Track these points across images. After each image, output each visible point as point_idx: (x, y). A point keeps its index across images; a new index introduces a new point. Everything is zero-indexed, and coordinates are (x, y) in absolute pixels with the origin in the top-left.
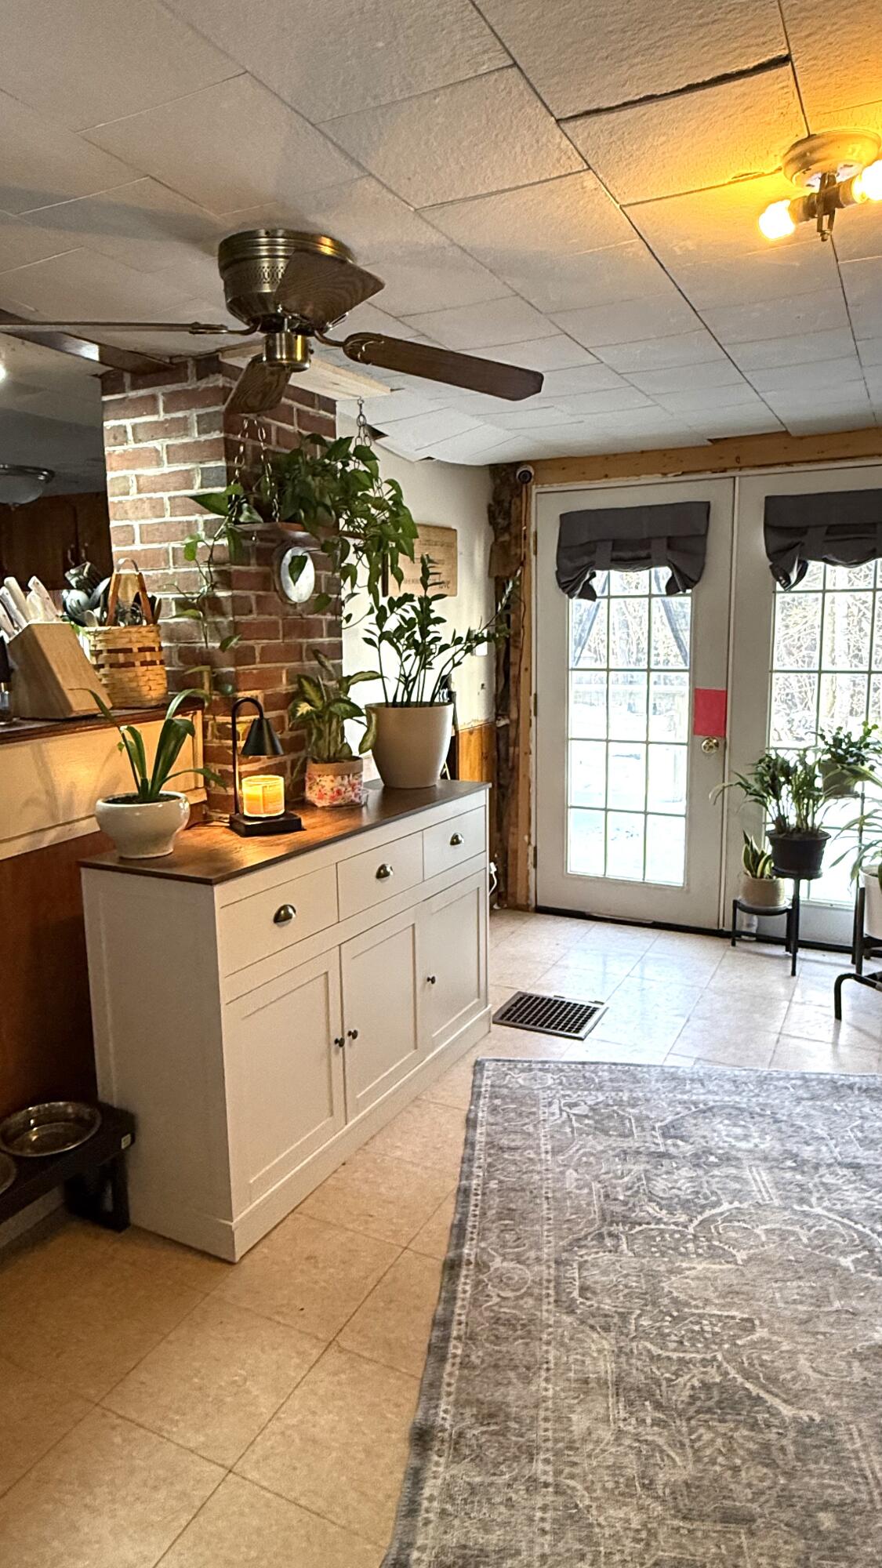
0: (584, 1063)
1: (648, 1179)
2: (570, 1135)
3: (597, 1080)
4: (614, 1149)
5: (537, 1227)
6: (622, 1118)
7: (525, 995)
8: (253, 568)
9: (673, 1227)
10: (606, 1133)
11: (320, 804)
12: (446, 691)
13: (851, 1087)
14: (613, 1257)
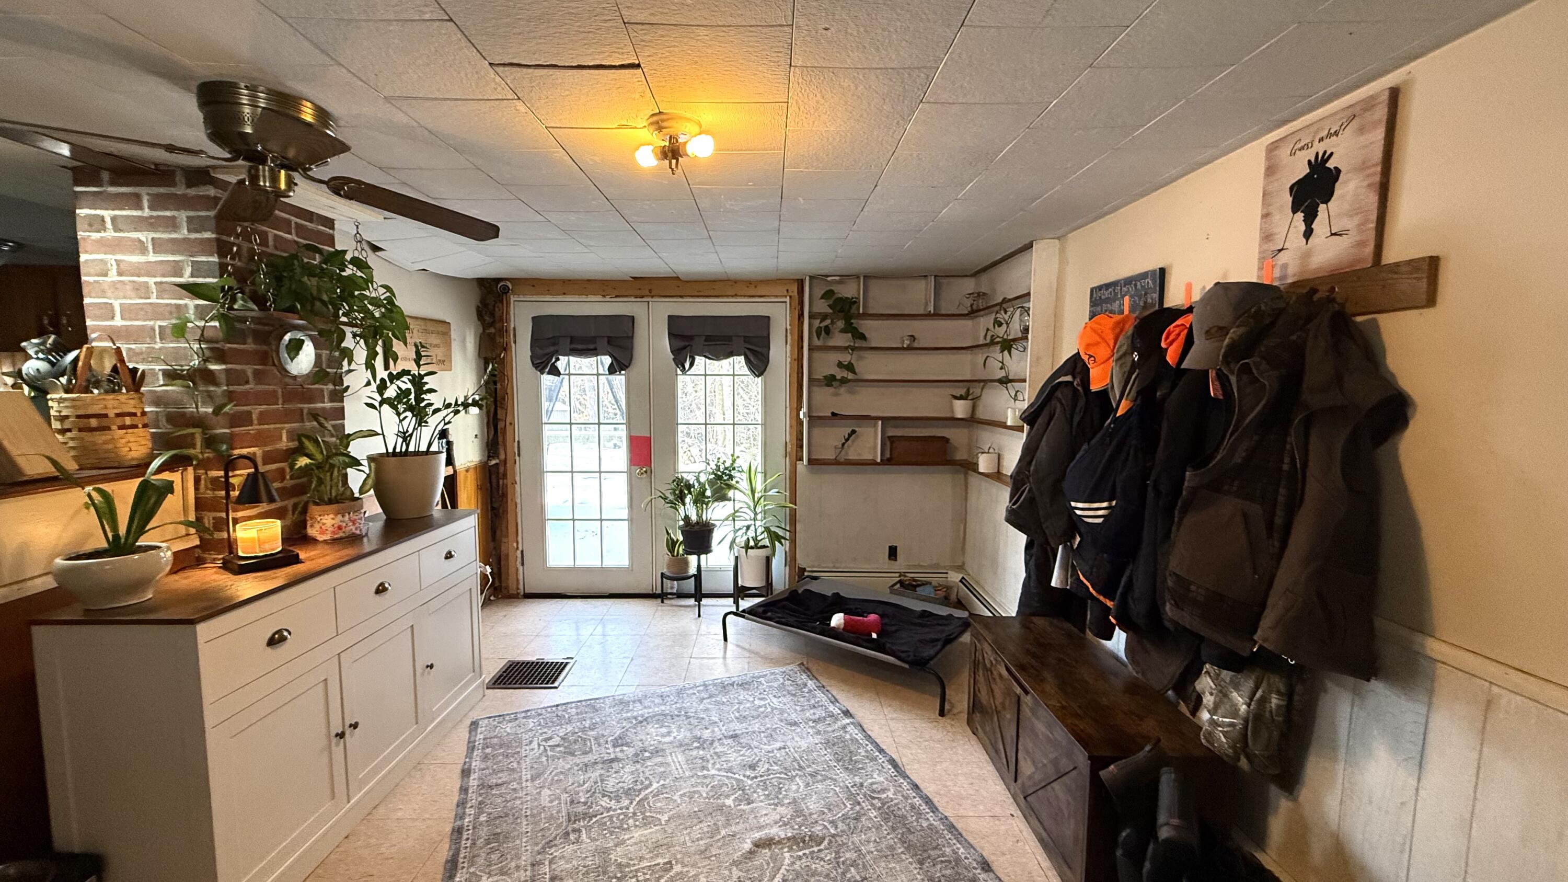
0: (557, 706)
1: (602, 781)
2: (545, 763)
3: (567, 716)
4: (578, 765)
5: (518, 842)
6: (585, 740)
7: (513, 662)
8: (250, 346)
9: (619, 811)
10: (572, 754)
11: (321, 538)
12: (444, 441)
13: (732, 685)
14: (575, 847)
